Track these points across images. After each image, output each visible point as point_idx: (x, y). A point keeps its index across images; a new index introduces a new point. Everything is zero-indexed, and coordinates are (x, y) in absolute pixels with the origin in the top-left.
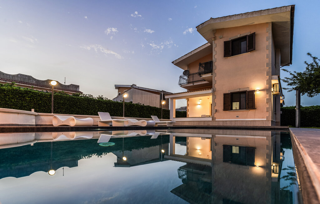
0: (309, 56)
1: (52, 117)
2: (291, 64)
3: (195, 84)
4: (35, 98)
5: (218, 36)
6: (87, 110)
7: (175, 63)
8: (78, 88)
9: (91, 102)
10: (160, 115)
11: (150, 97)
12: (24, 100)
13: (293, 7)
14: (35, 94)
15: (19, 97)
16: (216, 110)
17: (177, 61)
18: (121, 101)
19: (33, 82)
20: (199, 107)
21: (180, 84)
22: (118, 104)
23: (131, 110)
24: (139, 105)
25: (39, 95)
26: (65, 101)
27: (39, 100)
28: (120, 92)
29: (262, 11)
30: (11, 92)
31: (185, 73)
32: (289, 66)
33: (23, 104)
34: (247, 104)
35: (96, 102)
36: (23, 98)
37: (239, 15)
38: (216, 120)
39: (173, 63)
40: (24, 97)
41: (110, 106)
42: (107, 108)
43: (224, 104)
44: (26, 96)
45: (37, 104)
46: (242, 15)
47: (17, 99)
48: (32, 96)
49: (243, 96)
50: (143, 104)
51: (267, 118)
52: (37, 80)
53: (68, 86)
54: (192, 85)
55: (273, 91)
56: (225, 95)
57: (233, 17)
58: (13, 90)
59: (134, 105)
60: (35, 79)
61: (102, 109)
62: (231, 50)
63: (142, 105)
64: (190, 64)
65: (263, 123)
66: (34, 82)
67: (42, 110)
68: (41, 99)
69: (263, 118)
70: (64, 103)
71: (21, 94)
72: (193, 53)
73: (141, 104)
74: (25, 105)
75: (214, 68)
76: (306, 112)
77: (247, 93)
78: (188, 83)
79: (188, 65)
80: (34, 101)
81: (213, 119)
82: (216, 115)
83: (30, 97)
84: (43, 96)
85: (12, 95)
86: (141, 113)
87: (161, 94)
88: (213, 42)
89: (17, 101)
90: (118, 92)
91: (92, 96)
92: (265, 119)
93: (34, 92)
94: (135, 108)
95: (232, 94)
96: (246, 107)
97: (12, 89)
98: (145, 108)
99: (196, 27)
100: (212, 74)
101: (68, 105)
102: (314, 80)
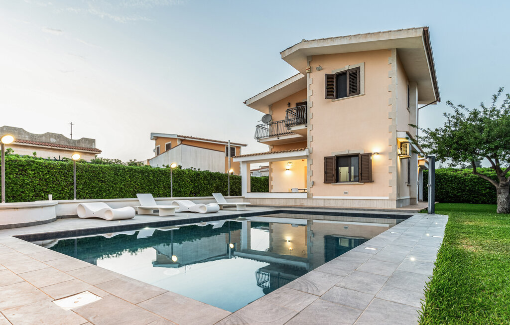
0: (450, 106)
1: (76, 205)
2: (440, 102)
3: (281, 138)
4: (40, 171)
5: (315, 65)
6: (115, 184)
7: (248, 103)
8: (94, 144)
9: (119, 172)
10: (226, 185)
11: (209, 157)
12: (25, 175)
13: (425, 29)
14: (40, 165)
15: (19, 171)
16: (313, 182)
17: (253, 101)
18: (164, 165)
19: (25, 137)
20: (288, 174)
21: (257, 138)
22: (160, 171)
23: (180, 180)
24: (193, 171)
25: (46, 167)
26: (82, 173)
27: (46, 174)
28: (159, 146)
29: (381, 34)
30: (9, 164)
31: (265, 119)
32: (436, 104)
33: (24, 180)
34: (360, 175)
35: (127, 171)
36: (24, 171)
37: (345, 38)
38: (314, 197)
39: (245, 103)
40: (26, 170)
41: (148, 176)
42: (143, 179)
43: (326, 173)
44: (28, 169)
45: (43, 180)
46: (351, 38)
47: (17, 174)
48: (36, 167)
49: (354, 161)
50: (199, 169)
51: (390, 195)
52: (32, 134)
53: (79, 141)
54: (275, 139)
55: (400, 153)
56: (326, 159)
57: (337, 40)
58: (11, 161)
59: (183, 172)
60: (28, 133)
61: (136, 182)
62: (335, 88)
63: (197, 170)
64: (272, 104)
65: (385, 204)
66: (27, 138)
67: (51, 187)
68: (48, 171)
69: (384, 196)
70: (80, 176)
71: (21, 166)
72: (277, 88)
73: (195, 169)
74: (28, 182)
75: (309, 116)
76: (466, 179)
77: (360, 156)
78: (271, 136)
79: (269, 106)
80: (40, 176)
81: (309, 196)
82: (313, 191)
83: (34, 170)
84: (51, 167)
85: (9, 168)
86: (196, 184)
87: (227, 148)
88: (308, 75)
89: (17, 177)
90: (156, 145)
91: (120, 161)
92: (388, 198)
93: (39, 162)
94: (186, 176)
95: (338, 158)
96: (359, 179)
97: (9, 161)
98: (202, 176)
99: (281, 53)
100: (306, 126)
101: (86, 178)
102: (457, 142)
